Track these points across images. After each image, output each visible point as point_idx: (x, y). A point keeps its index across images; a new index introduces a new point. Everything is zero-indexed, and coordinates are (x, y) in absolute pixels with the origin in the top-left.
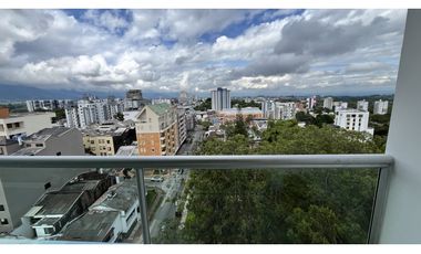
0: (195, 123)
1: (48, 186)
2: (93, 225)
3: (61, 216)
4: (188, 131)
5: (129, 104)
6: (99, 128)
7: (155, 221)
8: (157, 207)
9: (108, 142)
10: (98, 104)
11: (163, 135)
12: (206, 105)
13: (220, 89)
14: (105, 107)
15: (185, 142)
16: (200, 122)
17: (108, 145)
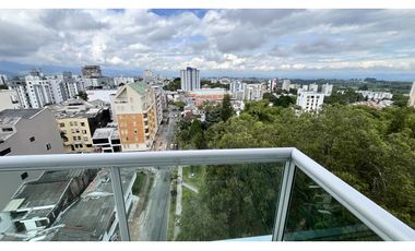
0: (168, 103)
1: (24, 176)
2: (92, 211)
3: (53, 206)
4: (164, 111)
5: (88, 82)
6: (66, 108)
7: (150, 201)
8: (149, 188)
9: (83, 124)
10: (53, 82)
11: (146, 115)
12: (175, 85)
13: (189, 69)
14: (61, 84)
15: (162, 123)
16: (172, 103)
17: (83, 128)
